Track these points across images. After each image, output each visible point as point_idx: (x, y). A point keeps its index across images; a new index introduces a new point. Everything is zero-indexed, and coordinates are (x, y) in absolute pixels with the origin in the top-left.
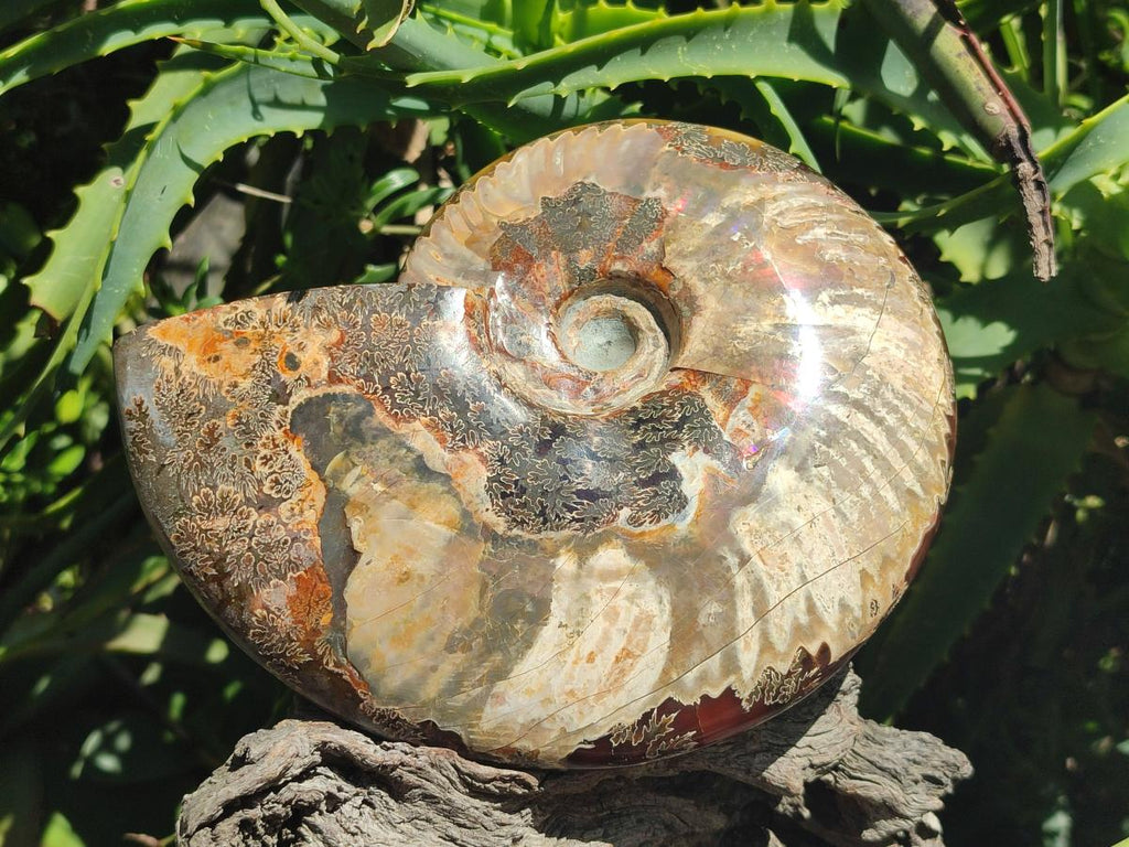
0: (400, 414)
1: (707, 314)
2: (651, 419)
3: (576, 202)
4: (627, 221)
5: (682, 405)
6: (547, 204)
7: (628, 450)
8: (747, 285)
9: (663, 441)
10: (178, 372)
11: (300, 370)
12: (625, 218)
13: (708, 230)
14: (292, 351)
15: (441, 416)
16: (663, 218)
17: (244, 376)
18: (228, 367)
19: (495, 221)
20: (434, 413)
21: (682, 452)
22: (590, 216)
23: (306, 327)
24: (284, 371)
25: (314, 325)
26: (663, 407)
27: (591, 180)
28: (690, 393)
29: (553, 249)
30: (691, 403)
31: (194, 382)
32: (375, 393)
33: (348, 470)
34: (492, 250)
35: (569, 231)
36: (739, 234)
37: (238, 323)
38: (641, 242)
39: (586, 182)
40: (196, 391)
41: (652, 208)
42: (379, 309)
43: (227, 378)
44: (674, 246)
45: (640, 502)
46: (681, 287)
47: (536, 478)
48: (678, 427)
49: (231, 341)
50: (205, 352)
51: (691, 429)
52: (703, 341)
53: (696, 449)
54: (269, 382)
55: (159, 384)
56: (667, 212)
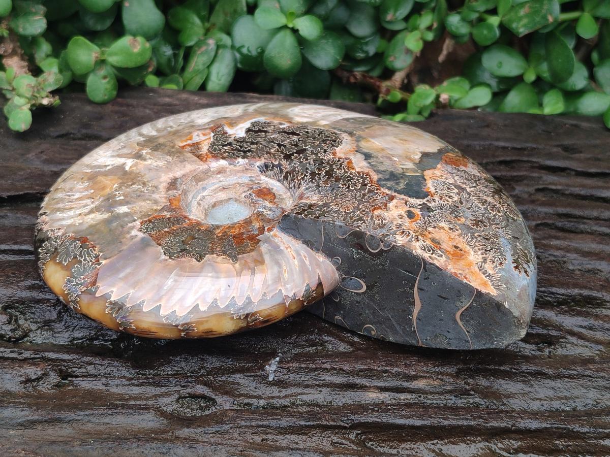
0: (363, 176)
1: (171, 175)
2: (239, 151)
3: (184, 250)
4: (166, 230)
5: (220, 150)
6: (200, 257)
7: (261, 144)
8: (139, 178)
9: (241, 142)
10: (485, 260)
11: (408, 209)
12: (166, 231)
13: (130, 206)
14: (407, 218)
15: (343, 171)
16: (146, 221)
17: (443, 228)
18: (450, 239)
19: (237, 265)
20: (346, 172)
21: (236, 136)
22: (183, 241)
23: (392, 223)
24: (418, 215)
25: (387, 221)
26: (229, 153)
27: (163, 257)
28: (211, 153)
29: (217, 237)
30: (215, 150)
31: (476, 248)
32: (372, 185)
33: (408, 169)
34: (252, 250)
35: (201, 240)
36: (118, 199)
37: (433, 251)
38: (169, 218)
39: (167, 258)
40: (477, 244)
41: (147, 228)
42: (344, 213)
43: (454, 235)
44: (155, 207)
45: (273, 127)
46: (170, 192)
47: (314, 143)
48: (230, 144)
49: (442, 247)
50: (462, 255)
51: (225, 142)
52: (184, 167)
53: (230, 135)
54: (429, 216)
55: (500, 265)
56: (142, 223)
